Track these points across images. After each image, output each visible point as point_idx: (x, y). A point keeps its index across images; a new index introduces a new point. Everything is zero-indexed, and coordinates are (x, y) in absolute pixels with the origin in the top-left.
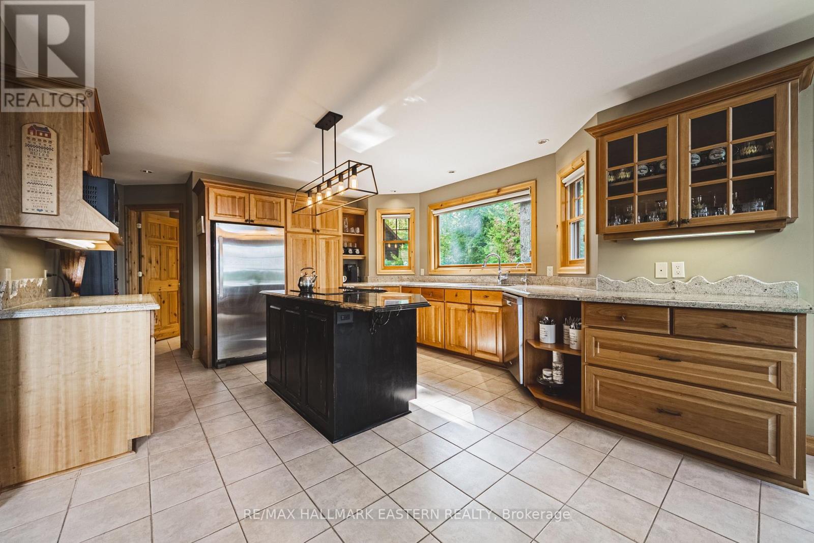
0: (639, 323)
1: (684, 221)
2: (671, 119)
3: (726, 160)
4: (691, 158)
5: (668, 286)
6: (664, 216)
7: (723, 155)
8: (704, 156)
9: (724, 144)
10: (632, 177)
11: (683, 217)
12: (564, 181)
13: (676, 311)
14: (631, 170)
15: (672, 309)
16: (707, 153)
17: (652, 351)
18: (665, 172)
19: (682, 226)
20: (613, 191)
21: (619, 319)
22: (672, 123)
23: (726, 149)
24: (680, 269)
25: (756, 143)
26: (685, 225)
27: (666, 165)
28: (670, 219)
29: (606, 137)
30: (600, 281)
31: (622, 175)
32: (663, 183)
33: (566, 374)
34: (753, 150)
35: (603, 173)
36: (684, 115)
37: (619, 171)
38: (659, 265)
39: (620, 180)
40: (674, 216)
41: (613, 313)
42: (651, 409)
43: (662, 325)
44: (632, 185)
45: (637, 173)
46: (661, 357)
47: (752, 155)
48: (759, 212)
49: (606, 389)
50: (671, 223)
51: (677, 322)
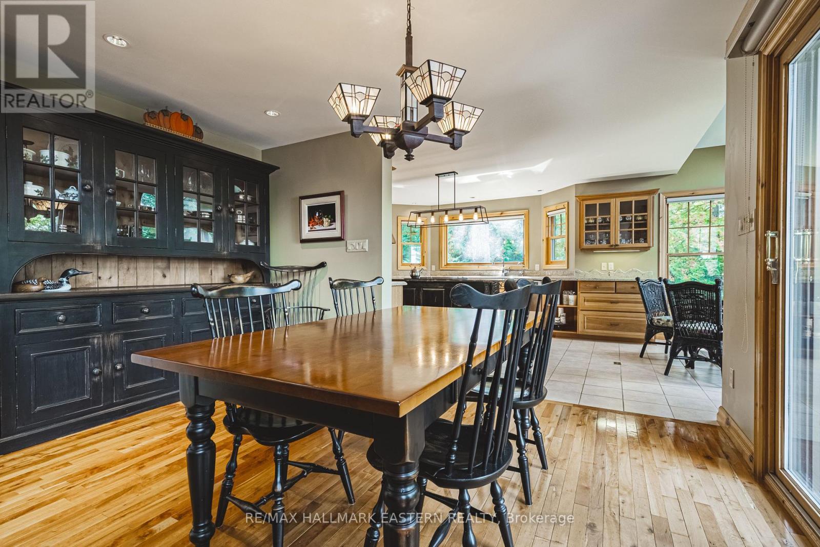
0: (604, 289)
1: (617, 245)
2: (612, 199)
3: (631, 221)
4: (619, 218)
5: (607, 274)
6: (608, 242)
7: (631, 219)
8: (624, 218)
9: (631, 215)
10: (595, 222)
11: (616, 244)
12: (548, 214)
13: (617, 283)
14: (595, 219)
15: (616, 282)
16: (625, 217)
17: (609, 301)
18: (610, 222)
19: (615, 247)
20: (587, 228)
21: (595, 288)
22: (612, 201)
23: (631, 216)
24: (612, 266)
25: (641, 216)
26: (617, 247)
27: (610, 219)
28: (612, 244)
29: (584, 202)
30: (576, 272)
31: (591, 221)
32: (608, 227)
33: (567, 318)
34: (640, 218)
35: (583, 219)
36: (617, 199)
37: (589, 219)
38: (603, 264)
39: (590, 223)
40: (612, 242)
41: (592, 285)
42: (608, 325)
43: (611, 289)
44: (596, 226)
45: (598, 221)
46: (612, 302)
47: (640, 220)
48: (642, 244)
49: (589, 320)
50: (612, 246)
51: (618, 287)
